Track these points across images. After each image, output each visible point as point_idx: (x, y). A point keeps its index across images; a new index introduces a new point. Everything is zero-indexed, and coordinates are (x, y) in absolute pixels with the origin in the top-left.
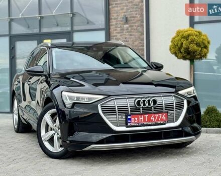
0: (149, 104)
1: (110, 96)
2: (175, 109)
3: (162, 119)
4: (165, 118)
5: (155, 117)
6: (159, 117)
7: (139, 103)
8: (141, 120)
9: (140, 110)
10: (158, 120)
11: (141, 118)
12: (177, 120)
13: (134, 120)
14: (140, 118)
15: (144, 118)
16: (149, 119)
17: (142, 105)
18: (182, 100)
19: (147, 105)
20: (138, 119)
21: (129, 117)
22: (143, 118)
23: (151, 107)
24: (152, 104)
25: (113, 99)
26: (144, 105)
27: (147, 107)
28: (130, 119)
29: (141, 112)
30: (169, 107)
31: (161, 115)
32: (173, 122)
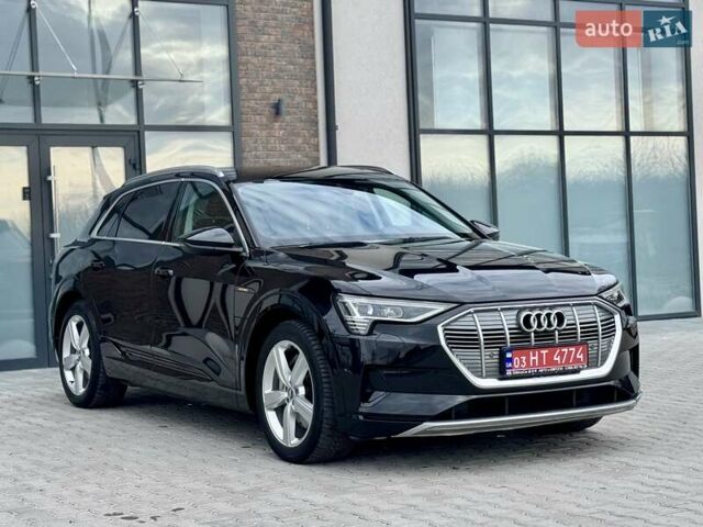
0: (550, 325)
1: (463, 304)
2: (601, 336)
3: (577, 360)
4: (581, 357)
5: (562, 354)
6: (570, 353)
7: (527, 320)
8: (534, 361)
9: (530, 337)
10: (567, 362)
11: (534, 358)
12: (604, 361)
13: (518, 363)
14: (532, 358)
15: (541, 356)
16: (551, 362)
17: (535, 326)
18: (611, 314)
19: (545, 325)
20: (528, 360)
21: (509, 355)
22: (536, 358)
23: (553, 331)
24: (555, 324)
25: (470, 313)
26: (540, 325)
27: (545, 331)
28: (511, 360)
29: (533, 343)
30: (590, 331)
31: (573, 349)
32: (597, 366)
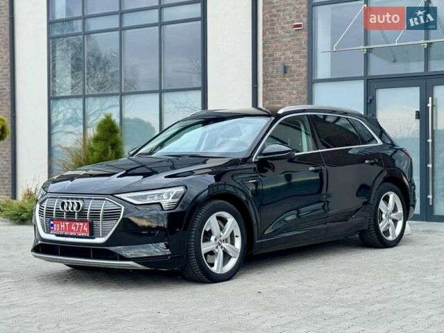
0: (72, 209)
1: (47, 193)
2: (101, 219)
3: (84, 231)
4: (86, 229)
5: (76, 226)
6: (80, 226)
7: (63, 204)
8: (62, 228)
9: (64, 214)
10: (79, 231)
13: (56, 227)
14: (61, 226)
15: (65, 225)
16: (71, 230)
17: (65, 208)
19: (70, 209)
20: (59, 226)
21: (52, 223)
22: (63, 226)
23: (75, 212)
24: (75, 208)
26: (68, 209)
27: (70, 212)
28: (52, 225)
29: (64, 218)
30: (95, 215)
31: (81, 224)
32: (100, 237)
